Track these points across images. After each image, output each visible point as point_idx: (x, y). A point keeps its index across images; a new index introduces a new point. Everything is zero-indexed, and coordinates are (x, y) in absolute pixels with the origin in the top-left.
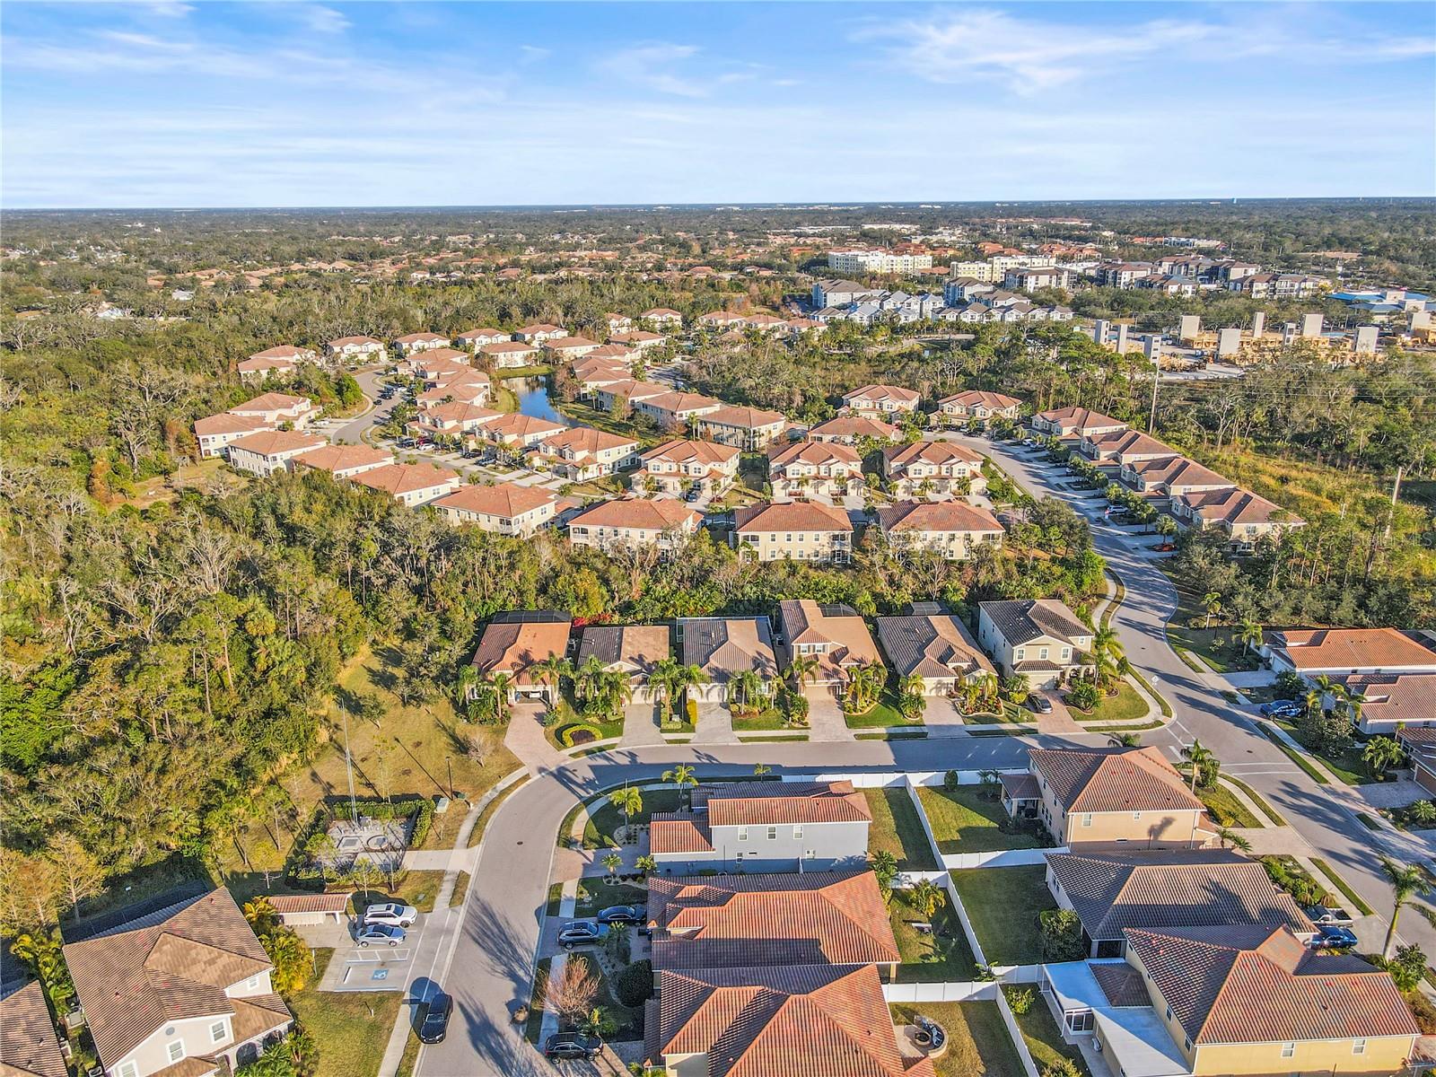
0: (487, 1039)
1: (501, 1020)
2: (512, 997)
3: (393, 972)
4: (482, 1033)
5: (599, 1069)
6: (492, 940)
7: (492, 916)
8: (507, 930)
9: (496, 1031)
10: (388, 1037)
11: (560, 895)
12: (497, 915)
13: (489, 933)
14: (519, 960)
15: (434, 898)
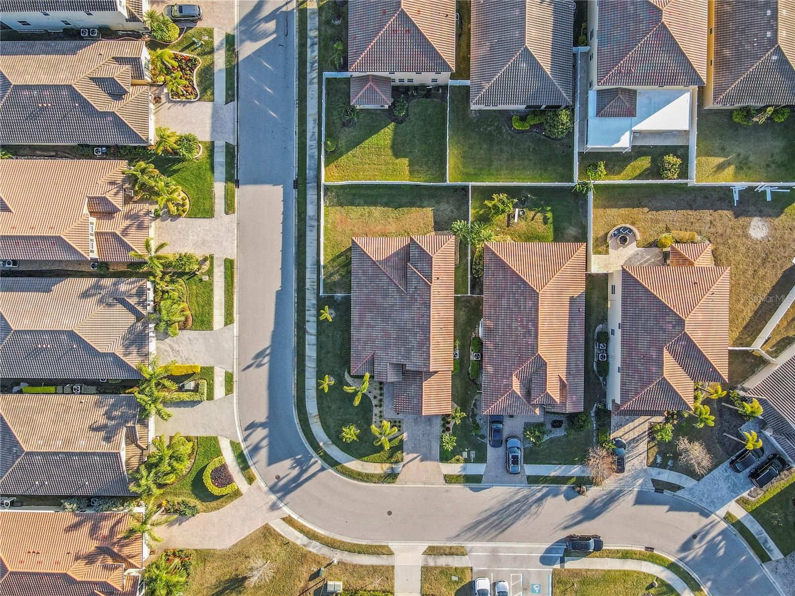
0: (598, 508)
1: (581, 502)
2: (562, 497)
3: (534, 581)
4: (590, 513)
5: (630, 439)
6: (505, 519)
7: (478, 523)
8: (495, 510)
9: (591, 504)
10: (592, 570)
11: (460, 476)
12: (478, 519)
13: (497, 522)
14: (526, 498)
15: (456, 569)
